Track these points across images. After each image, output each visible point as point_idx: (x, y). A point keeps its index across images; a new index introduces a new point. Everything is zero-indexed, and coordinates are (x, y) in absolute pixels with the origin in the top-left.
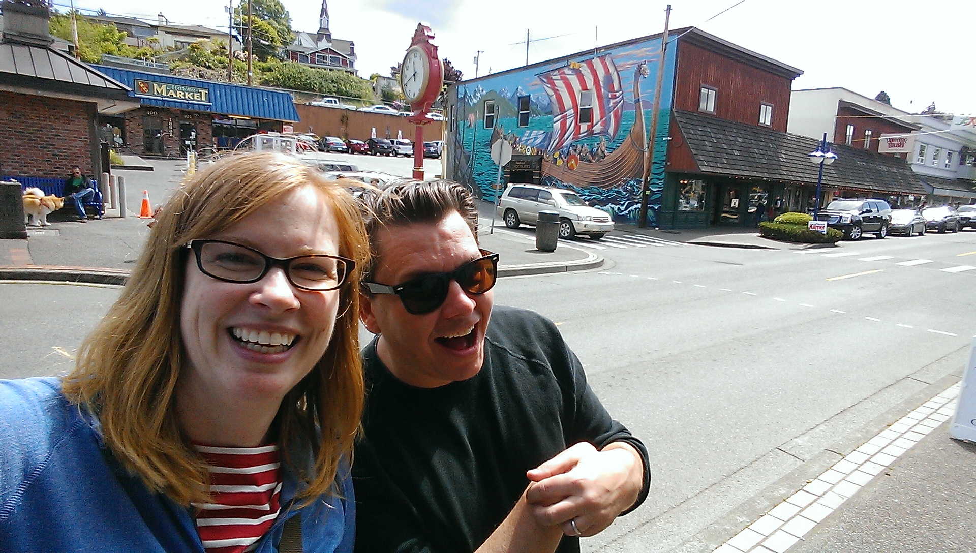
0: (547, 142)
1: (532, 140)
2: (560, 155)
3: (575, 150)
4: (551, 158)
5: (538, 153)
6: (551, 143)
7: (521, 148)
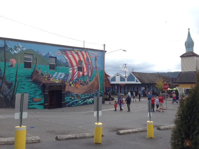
0: (66, 78)
1: (59, 76)
2: (72, 83)
3: (78, 81)
4: (69, 84)
5: (62, 82)
6: (68, 78)
7: (53, 80)
